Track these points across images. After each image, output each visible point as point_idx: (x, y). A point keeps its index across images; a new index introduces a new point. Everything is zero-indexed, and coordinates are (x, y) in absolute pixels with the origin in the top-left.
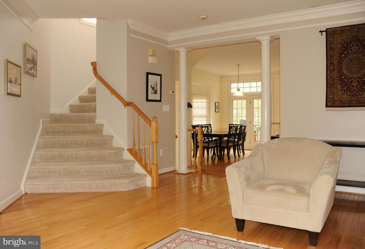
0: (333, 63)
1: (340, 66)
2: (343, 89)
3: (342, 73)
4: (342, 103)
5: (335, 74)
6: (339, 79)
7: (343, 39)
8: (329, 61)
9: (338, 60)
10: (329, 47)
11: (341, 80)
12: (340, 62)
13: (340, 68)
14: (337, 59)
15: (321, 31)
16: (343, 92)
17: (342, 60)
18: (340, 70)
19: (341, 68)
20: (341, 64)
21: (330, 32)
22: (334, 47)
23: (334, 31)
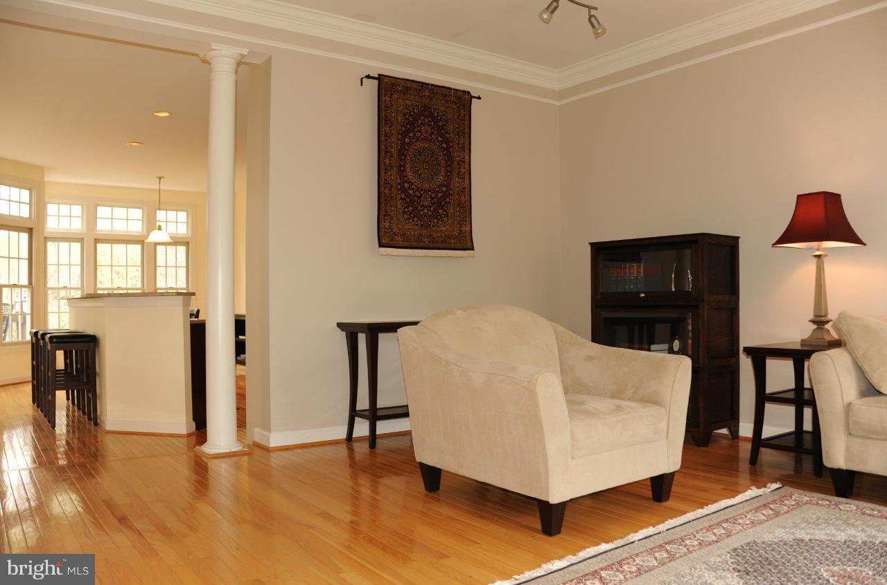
0: (389, 152)
1: (401, 160)
2: (406, 210)
3: (405, 177)
4: (407, 241)
5: (393, 176)
6: (399, 187)
7: (406, 106)
8: (384, 147)
9: (399, 147)
10: (383, 114)
11: (404, 190)
12: (402, 153)
13: (401, 166)
14: (397, 144)
15: (369, 75)
16: (406, 216)
17: (406, 150)
18: (401, 170)
19: (404, 166)
20: (403, 158)
21: (386, 83)
22: (392, 119)
23: (393, 85)
